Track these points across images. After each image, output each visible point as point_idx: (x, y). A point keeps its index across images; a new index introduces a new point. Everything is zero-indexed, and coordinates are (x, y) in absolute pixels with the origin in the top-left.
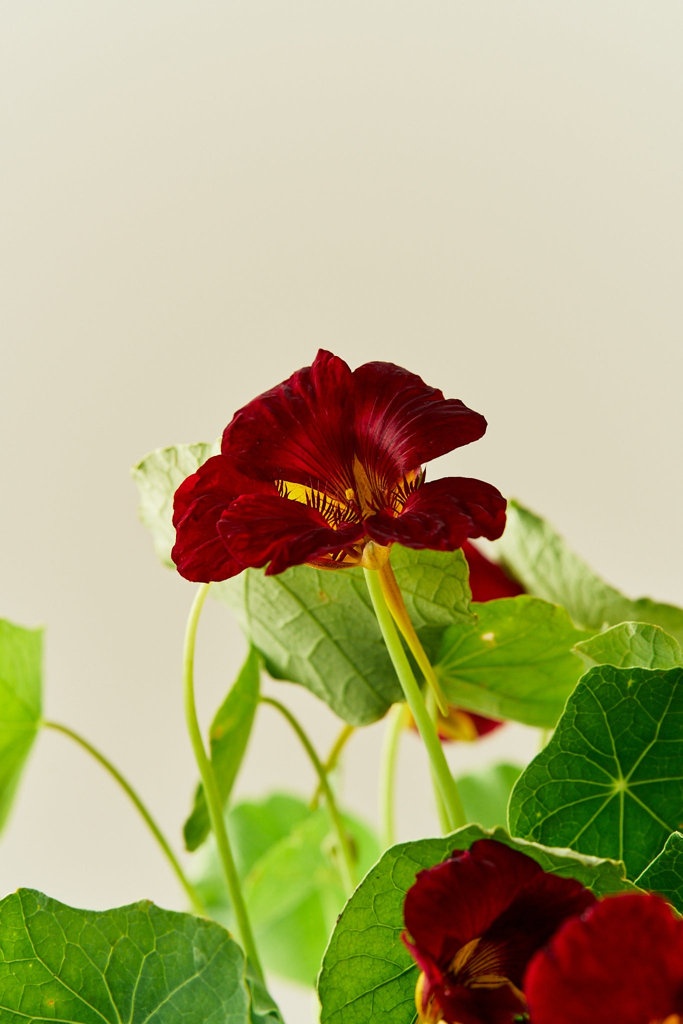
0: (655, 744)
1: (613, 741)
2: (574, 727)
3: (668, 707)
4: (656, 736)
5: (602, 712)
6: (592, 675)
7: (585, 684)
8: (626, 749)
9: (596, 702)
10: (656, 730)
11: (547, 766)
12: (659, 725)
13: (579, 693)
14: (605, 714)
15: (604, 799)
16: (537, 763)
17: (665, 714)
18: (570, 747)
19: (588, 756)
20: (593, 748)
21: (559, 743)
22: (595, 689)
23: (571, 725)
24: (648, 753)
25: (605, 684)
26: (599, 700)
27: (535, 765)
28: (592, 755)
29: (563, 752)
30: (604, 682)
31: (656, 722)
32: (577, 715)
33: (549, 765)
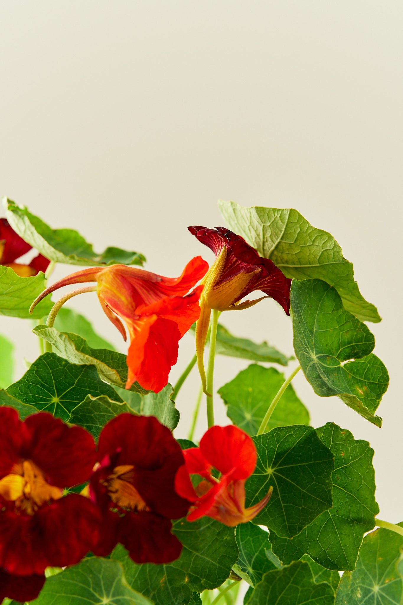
0: (74, 387)
1: (54, 382)
2: (34, 374)
3: (81, 375)
4: (74, 385)
5: (49, 370)
6: (46, 355)
7: (42, 358)
8: (60, 386)
9: (47, 366)
10: (75, 382)
11: (18, 388)
12: (76, 381)
13: (38, 362)
14: (51, 371)
15: (47, 404)
16: (13, 386)
17: (79, 377)
18: (32, 381)
19: (41, 386)
20: (43, 383)
21: (26, 379)
22: (47, 361)
23: (33, 373)
24: (70, 390)
25: (52, 360)
26: (48, 365)
27: (12, 387)
28: (42, 385)
29: (27, 383)
30: (52, 359)
31: (75, 379)
32: (36, 370)
33: (20, 388)
